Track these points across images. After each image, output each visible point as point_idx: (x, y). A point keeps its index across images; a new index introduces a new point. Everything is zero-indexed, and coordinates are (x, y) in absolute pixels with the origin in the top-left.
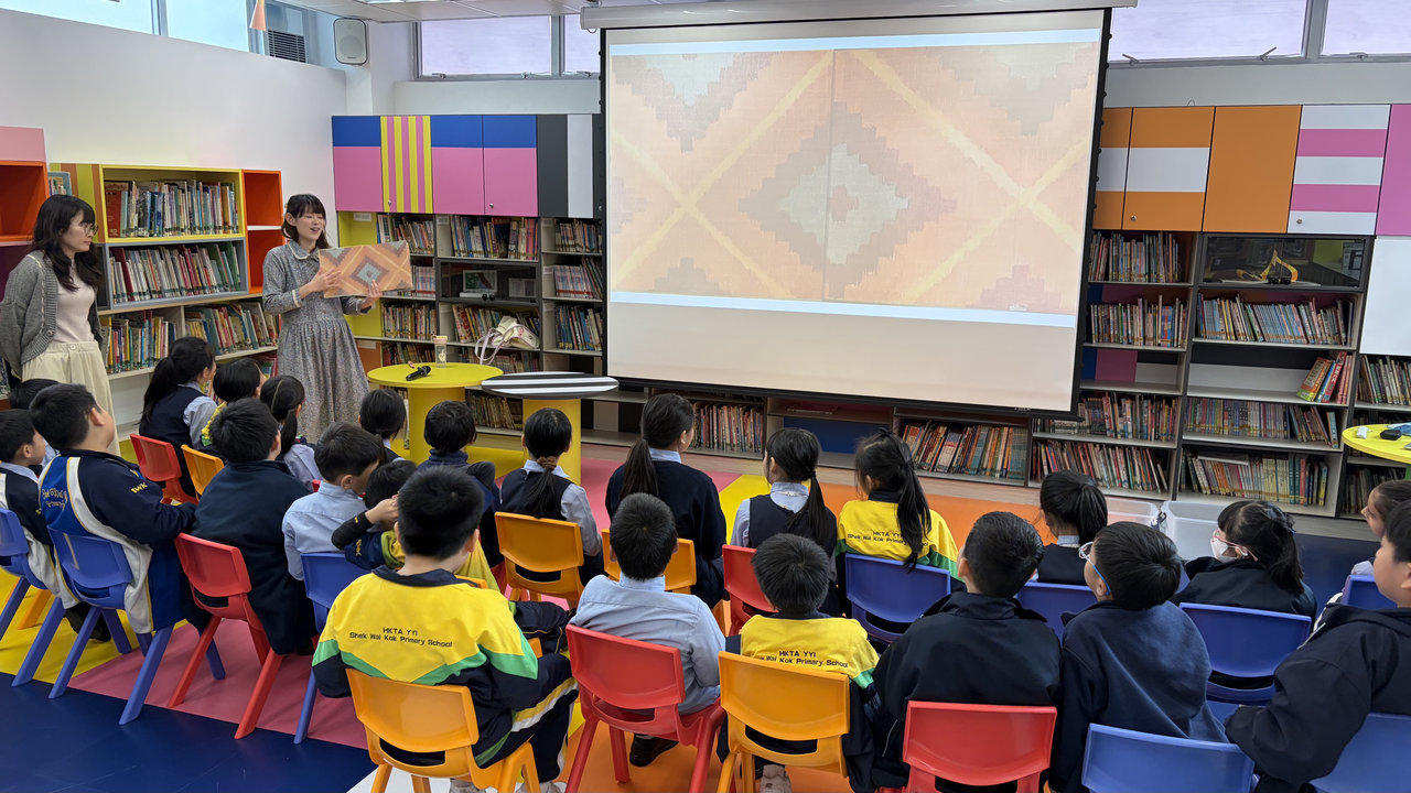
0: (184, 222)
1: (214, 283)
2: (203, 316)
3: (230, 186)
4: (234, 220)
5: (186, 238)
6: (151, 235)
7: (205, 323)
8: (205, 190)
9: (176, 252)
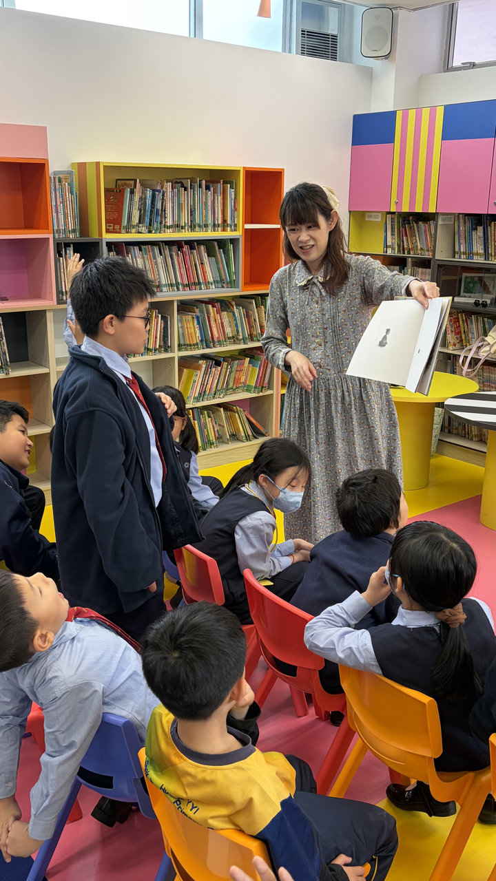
0: (185, 219)
1: (210, 279)
2: (197, 310)
3: (231, 183)
4: (233, 217)
5: (186, 235)
6: (150, 232)
7: (198, 318)
8: (208, 188)
9: (175, 248)
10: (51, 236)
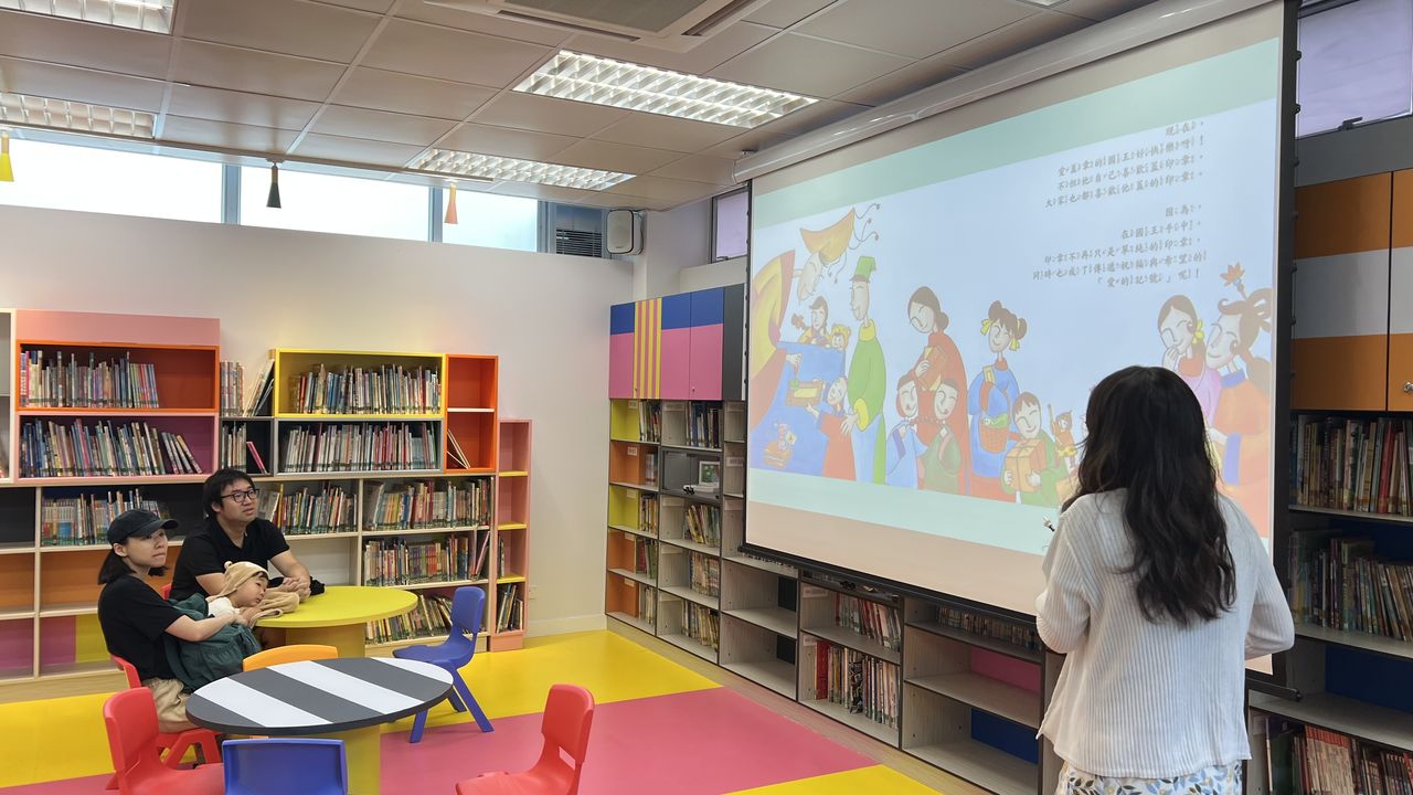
0: (379, 402)
1: (411, 460)
3: (432, 369)
4: (434, 402)
5: (379, 416)
10: (217, 415)
